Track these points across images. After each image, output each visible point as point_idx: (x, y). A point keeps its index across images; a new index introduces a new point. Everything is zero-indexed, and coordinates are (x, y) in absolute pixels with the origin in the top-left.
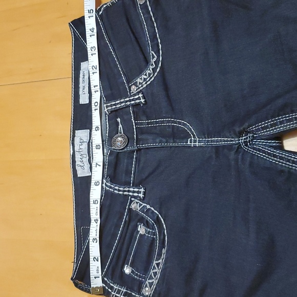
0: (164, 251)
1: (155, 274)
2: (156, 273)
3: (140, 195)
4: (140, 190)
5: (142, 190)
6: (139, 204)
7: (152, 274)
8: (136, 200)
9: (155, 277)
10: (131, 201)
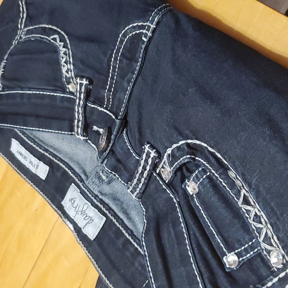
0: (232, 174)
1: (257, 218)
2: (256, 215)
3: (152, 156)
4: (146, 151)
5: (147, 148)
6: (164, 166)
7: (255, 224)
8: (161, 166)
9: (261, 223)
10: (159, 175)
